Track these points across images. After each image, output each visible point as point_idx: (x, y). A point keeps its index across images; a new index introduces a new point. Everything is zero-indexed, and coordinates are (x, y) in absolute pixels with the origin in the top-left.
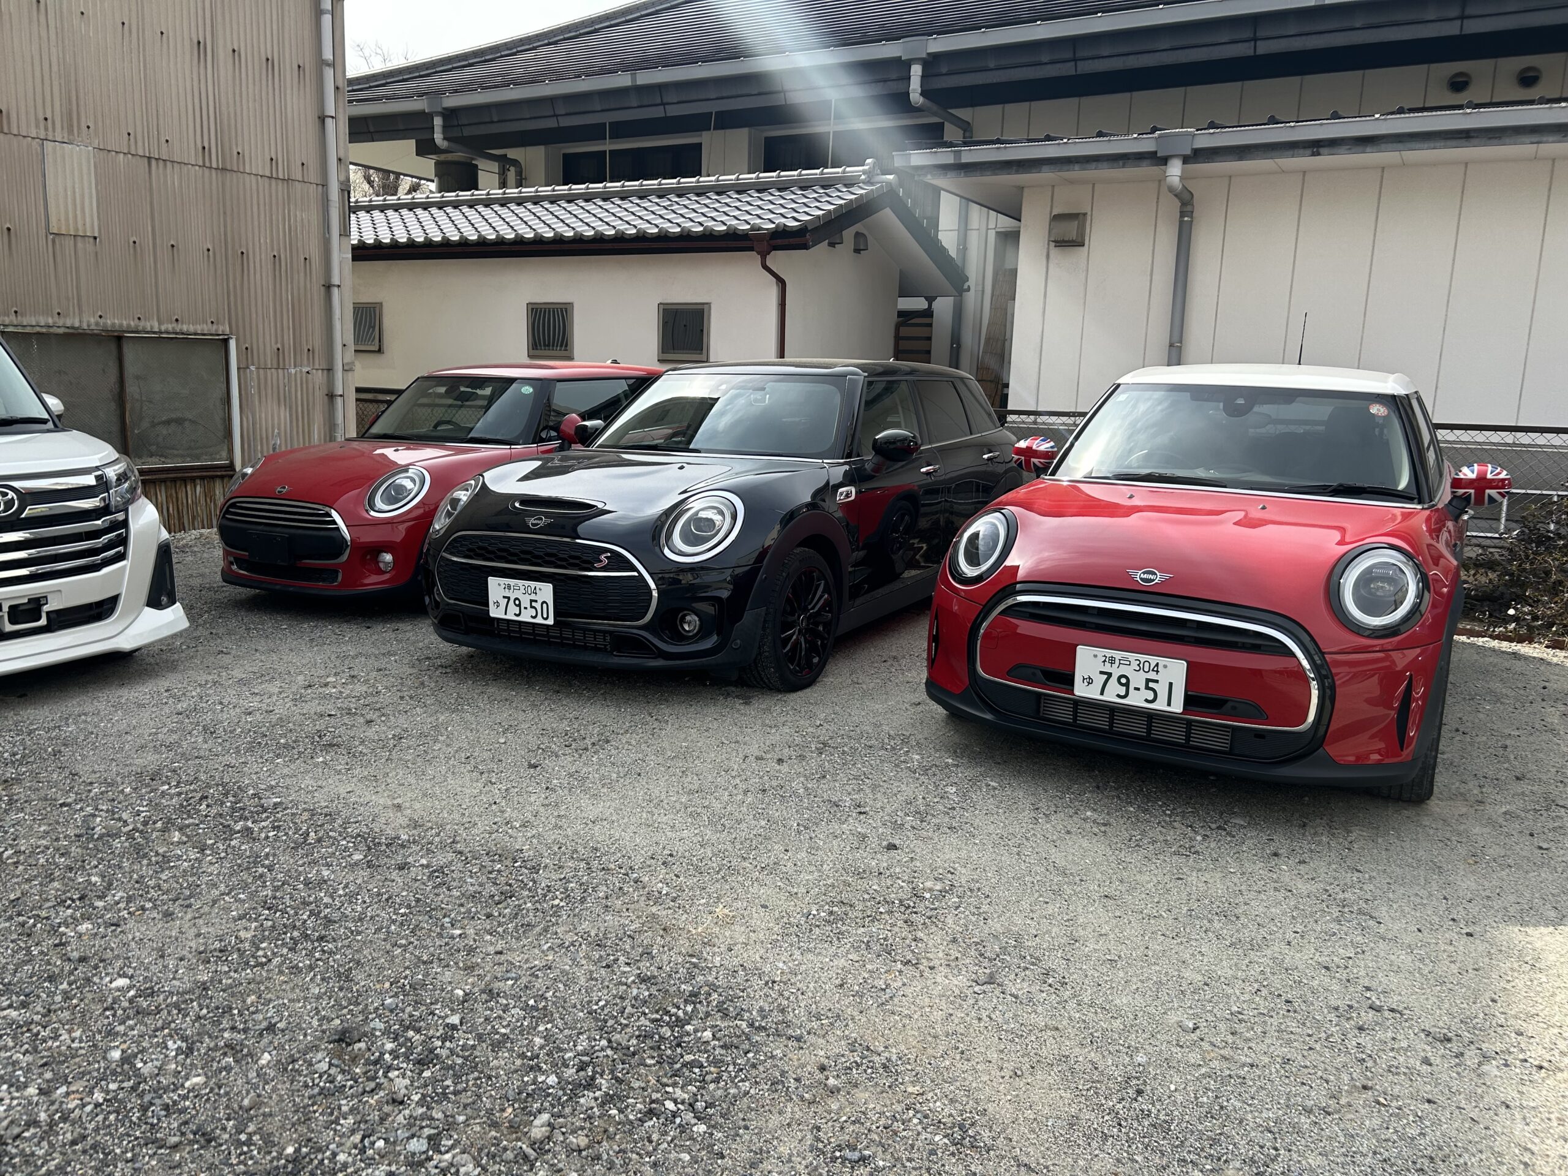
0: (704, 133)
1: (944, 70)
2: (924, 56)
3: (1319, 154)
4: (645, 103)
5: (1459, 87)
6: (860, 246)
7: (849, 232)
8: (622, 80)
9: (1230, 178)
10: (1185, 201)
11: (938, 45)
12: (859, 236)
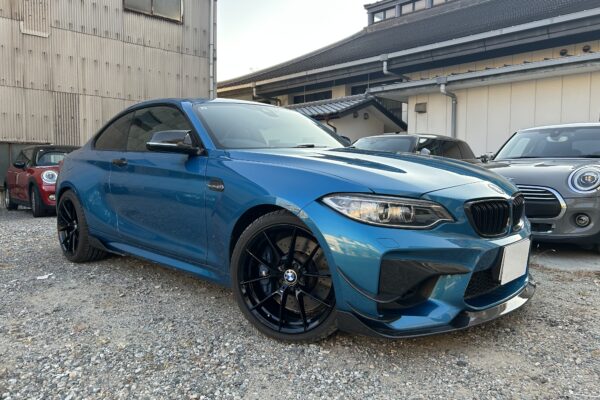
0: (333, 87)
1: (394, 63)
2: (386, 59)
3: (483, 80)
4: (311, 80)
5: (563, 54)
6: (366, 117)
7: (361, 113)
8: (303, 74)
9: (467, 89)
10: (453, 97)
11: (391, 56)
12: (366, 114)
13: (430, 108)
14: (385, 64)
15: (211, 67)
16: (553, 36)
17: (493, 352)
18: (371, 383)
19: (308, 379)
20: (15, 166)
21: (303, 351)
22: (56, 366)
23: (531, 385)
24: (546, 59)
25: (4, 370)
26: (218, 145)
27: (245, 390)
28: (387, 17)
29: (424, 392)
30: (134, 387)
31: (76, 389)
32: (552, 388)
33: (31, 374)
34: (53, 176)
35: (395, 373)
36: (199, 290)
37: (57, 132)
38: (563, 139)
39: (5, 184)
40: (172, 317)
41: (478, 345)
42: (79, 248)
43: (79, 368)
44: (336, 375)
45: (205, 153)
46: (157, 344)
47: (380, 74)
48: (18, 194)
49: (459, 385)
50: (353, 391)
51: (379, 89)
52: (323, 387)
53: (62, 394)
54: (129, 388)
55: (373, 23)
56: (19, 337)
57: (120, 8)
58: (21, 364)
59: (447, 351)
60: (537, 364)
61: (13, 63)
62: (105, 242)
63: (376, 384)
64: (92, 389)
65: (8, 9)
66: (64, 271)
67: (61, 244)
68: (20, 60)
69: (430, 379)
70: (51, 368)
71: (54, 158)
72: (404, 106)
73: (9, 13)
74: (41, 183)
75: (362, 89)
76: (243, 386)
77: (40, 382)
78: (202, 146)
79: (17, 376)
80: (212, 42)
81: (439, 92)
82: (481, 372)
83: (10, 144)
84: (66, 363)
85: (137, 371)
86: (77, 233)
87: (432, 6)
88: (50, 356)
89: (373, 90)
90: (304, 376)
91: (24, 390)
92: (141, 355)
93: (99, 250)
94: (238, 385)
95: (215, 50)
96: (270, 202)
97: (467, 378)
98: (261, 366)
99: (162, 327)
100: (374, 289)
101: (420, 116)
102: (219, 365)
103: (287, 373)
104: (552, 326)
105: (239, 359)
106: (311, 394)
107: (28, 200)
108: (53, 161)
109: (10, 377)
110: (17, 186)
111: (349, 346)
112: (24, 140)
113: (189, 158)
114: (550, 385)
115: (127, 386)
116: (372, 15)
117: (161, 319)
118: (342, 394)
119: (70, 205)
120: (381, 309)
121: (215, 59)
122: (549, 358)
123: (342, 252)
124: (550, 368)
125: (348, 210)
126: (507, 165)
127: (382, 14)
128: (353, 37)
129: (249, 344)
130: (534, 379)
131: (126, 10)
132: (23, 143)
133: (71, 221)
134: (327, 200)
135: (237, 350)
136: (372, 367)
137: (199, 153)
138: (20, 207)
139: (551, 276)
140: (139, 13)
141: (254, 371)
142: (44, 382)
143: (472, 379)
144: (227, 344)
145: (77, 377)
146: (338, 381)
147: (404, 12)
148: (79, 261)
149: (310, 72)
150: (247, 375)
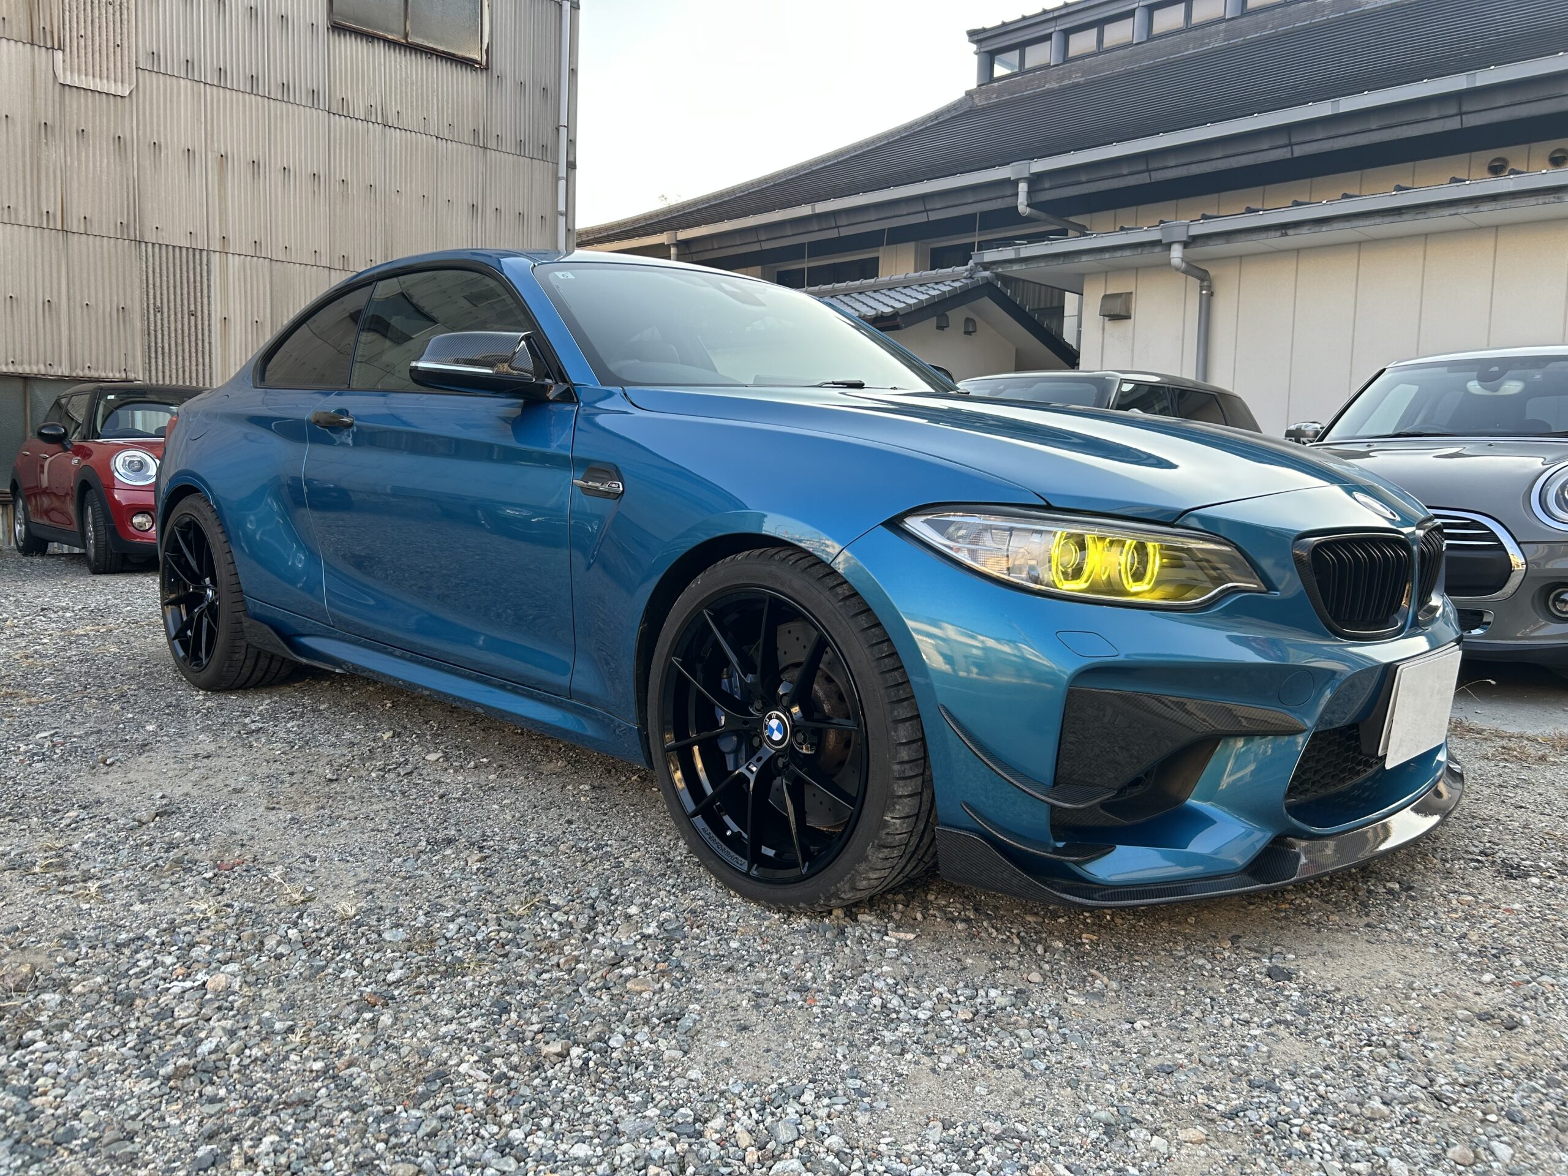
0: (881, 248)
1: (1047, 185)
2: (1027, 175)
3: (1286, 235)
4: (824, 226)
5: (1497, 169)
6: (970, 328)
7: (957, 316)
8: (805, 210)
9: (1241, 258)
10: (1204, 277)
11: (1039, 166)
12: (968, 320)
13: (1140, 308)
14: (1023, 187)
15: (562, 184)
16: (1472, 121)
17: (1361, 945)
18: (1037, 1023)
19: (863, 1007)
20: (41, 435)
21: (842, 932)
22: (169, 960)
23: (1476, 1036)
24: (1454, 180)
25: (25, 969)
26: (607, 377)
27: (692, 1034)
28: (1028, 65)
29: (1189, 1048)
30: (386, 1019)
31: (228, 1024)
32: (1538, 1044)
33: (99, 979)
34: (142, 465)
35: (1100, 995)
36: (547, 768)
37: (152, 351)
38: (1512, 387)
39: (14, 486)
40: (476, 837)
41: (1319, 925)
42: (217, 652)
43: (233, 967)
44: (940, 996)
45: (569, 396)
46: (443, 908)
47: (1010, 216)
48: (46, 513)
49: (1282, 1031)
50: (991, 1042)
51: (1008, 253)
52: (905, 1028)
53: (189, 1034)
54: (374, 1023)
55: (992, 79)
56: (64, 881)
57: (322, 20)
58: (72, 954)
59: (1234, 939)
60: (1487, 977)
61: (36, 166)
62: (289, 637)
63: (1052, 1023)
64: (269, 1022)
65: (23, 15)
66: (179, 710)
67: (171, 640)
68: (54, 154)
69: (1197, 1013)
70: (156, 964)
71: (145, 419)
72: (1071, 301)
73: (25, 27)
74: (110, 483)
75: (962, 255)
76: (687, 1022)
77: (127, 1002)
78: (562, 377)
79: (63, 985)
80: (564, 121)
81: (1167, 264)
82: (1338, 996)
83: (26, 379)
84: (195, 952)
85: (391, 977)
86: (213, 611)
87: (1150, 38)
88: (153, 932)
89: (990, 256)
90: (851, 997)
91: (82, 1023)
92: (401, 934)
93: (272, 657)
94: (671, 1020)
95: (572, 143)
96: (749, 528)
97: (1301, 1011)
98: (730, 969)
99: (451, 863)
100: (1046, 770)
101: (1116, 329)
102: (615, 964)
103: (803, 990)
104: (1510, 876)
105: (669, 950)
106: (875, 1048)
107: (75, 527)
108: (139, 426)
109: (44, 990)
110: (45, 492)
111: (967, 920)
112: (64, 370)
113: (526, 407)
114: (1530, 1035)
115: (368, 1016)
116: (988, 59)
117: (449, 842)
118: (961, 1049)
119: (194, 534)
120: (1061, 825)
121: (572, 166)
122: (1518, 963)
123: (946, 668)
124: (1526, 989)
125: (973, 553)
126: (1365, 455)
127: (1014, 56)
128: (937, 115)
129: (693, 912)
130: (1485, 1017)
131: (337, 28)
132: (60, 380)
133: (197, 579)
134: (916, 525)
135: (661, 925)
136: (1035, 977)
137: (551, 395)
138: (53, 547)
139: (1488, 749)
140: (371, 37)
141: (712, 982)
142: (138, 1002)
143: (1314, 1016)
144: (633, 910)
145: (228, 990)
146: (946, 1014)
147: (1073, 51)
148: (217, 686)
149: (821, 207)
150: (695, 995)
